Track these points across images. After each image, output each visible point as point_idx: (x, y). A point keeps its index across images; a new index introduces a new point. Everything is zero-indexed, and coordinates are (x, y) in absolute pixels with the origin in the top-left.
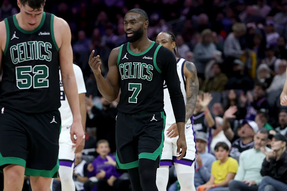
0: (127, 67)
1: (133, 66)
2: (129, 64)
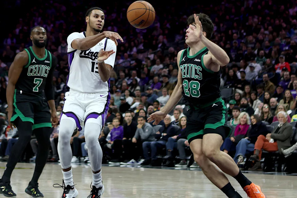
0: (36, 68)
1: (39, 67)
2: (37, 66)
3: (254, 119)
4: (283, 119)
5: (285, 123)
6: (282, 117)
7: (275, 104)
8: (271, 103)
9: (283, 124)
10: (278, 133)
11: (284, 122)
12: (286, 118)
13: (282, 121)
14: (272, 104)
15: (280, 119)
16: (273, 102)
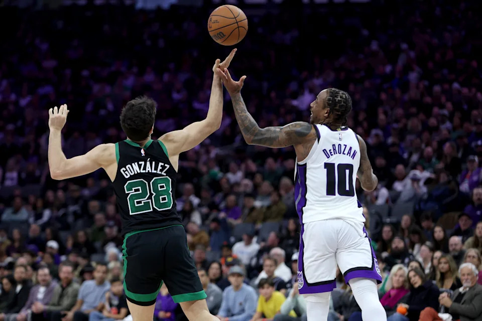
3: (414, 276)
4: (470, 277)
5: (475, 285)
6: (468, 274)
7: (458, 248)
8: (452, 245)
9: (470, 288)
10: (463, 304)
11: (472, 283)
12: (477, 275)
13: (469, 280)
14: (454, 247)
15: (466, 277)
16: (456, 245)
